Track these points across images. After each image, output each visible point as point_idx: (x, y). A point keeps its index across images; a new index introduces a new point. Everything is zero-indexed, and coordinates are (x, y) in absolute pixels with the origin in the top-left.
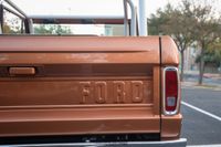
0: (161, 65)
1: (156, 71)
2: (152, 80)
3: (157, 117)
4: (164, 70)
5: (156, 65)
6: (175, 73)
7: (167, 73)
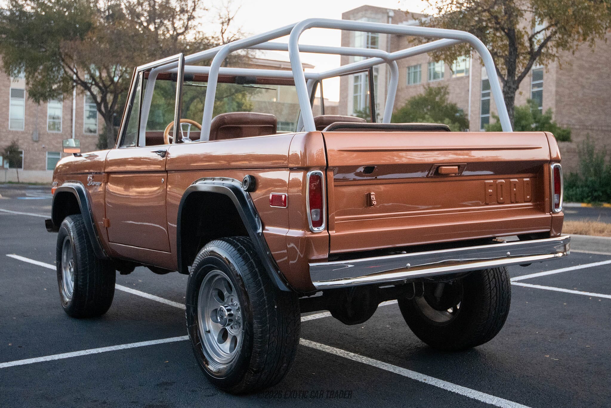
1: (546, 168)
3: (548, 215)
4: (553, 166)
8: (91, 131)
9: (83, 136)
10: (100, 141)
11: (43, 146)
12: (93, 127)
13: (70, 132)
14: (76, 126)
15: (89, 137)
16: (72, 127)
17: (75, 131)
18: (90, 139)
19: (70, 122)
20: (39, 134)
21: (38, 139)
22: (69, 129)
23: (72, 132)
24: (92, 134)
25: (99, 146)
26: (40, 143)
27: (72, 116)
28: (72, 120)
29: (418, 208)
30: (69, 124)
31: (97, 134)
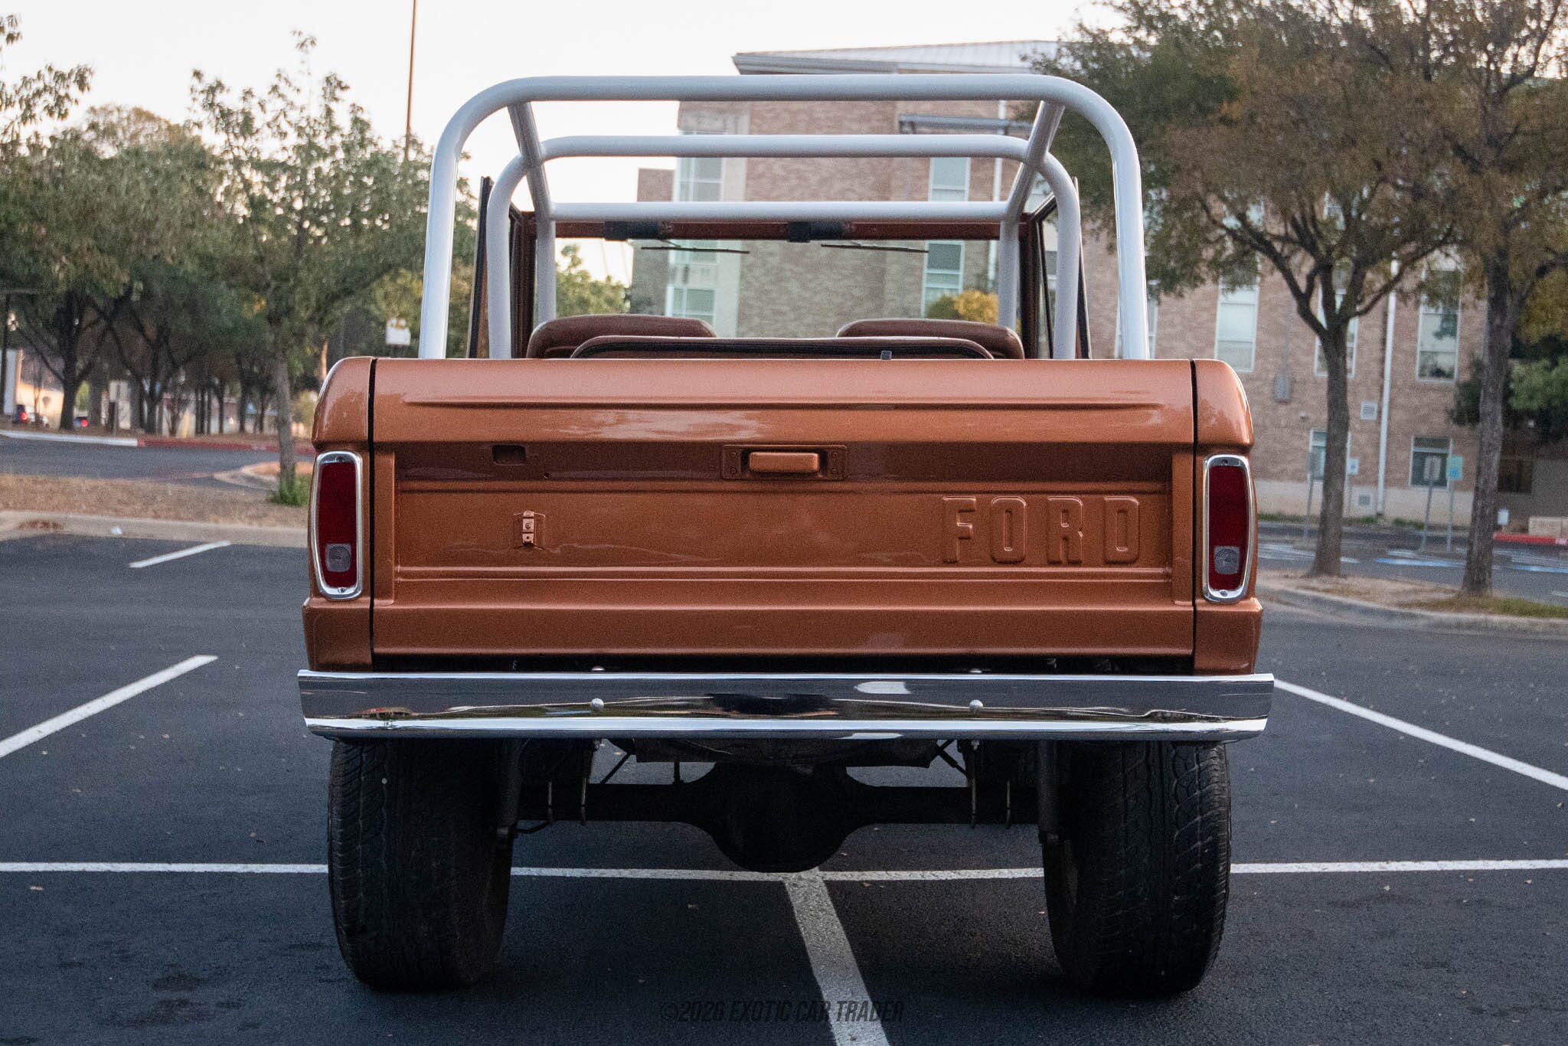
0: (1199, 448)
1: (1181, 467)
2: (1167, 493)
3: (1183, 606)
4: (1208, 462)
5: (1182, 448)
6: (1240, 471)
7: (1215, 470)
8: (1438, 373)
9: (1414, 387)
10: (1459, 403)
11: (1303, 414)
12: (1444, 362)
13: (1376, 376)
14: (1394, 359)
15: (1432, 389)
16: (1383, 361)
17: (1392, 370)
18: (1433, 395)
19: (1379, 346)
20: (1294, 381)
21: (1287, 397)
22: (1375, 367)
23: (1382, 375)
24: (1442, 381)
25: (1455, 414)
26: (1294, 405)
27: (1385, 331)
28: (1384, 342)
29: (676, 559)
30: (1377, 354)
31: (1451, 383)
